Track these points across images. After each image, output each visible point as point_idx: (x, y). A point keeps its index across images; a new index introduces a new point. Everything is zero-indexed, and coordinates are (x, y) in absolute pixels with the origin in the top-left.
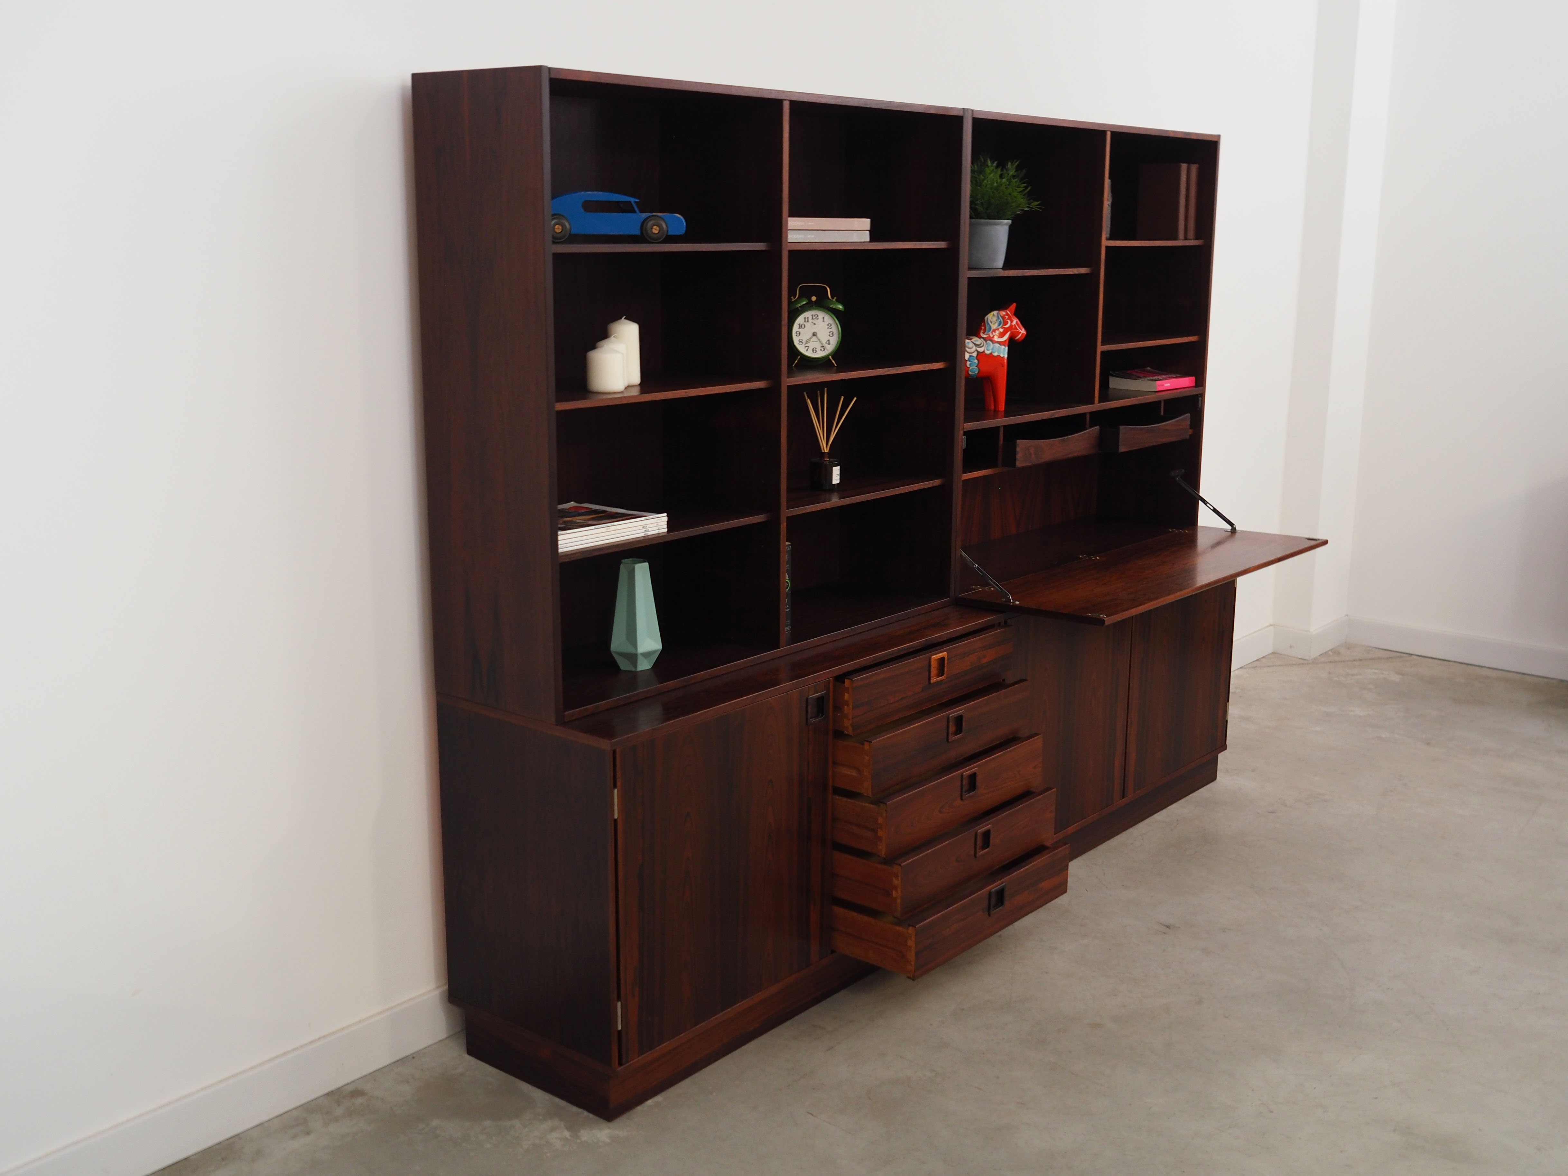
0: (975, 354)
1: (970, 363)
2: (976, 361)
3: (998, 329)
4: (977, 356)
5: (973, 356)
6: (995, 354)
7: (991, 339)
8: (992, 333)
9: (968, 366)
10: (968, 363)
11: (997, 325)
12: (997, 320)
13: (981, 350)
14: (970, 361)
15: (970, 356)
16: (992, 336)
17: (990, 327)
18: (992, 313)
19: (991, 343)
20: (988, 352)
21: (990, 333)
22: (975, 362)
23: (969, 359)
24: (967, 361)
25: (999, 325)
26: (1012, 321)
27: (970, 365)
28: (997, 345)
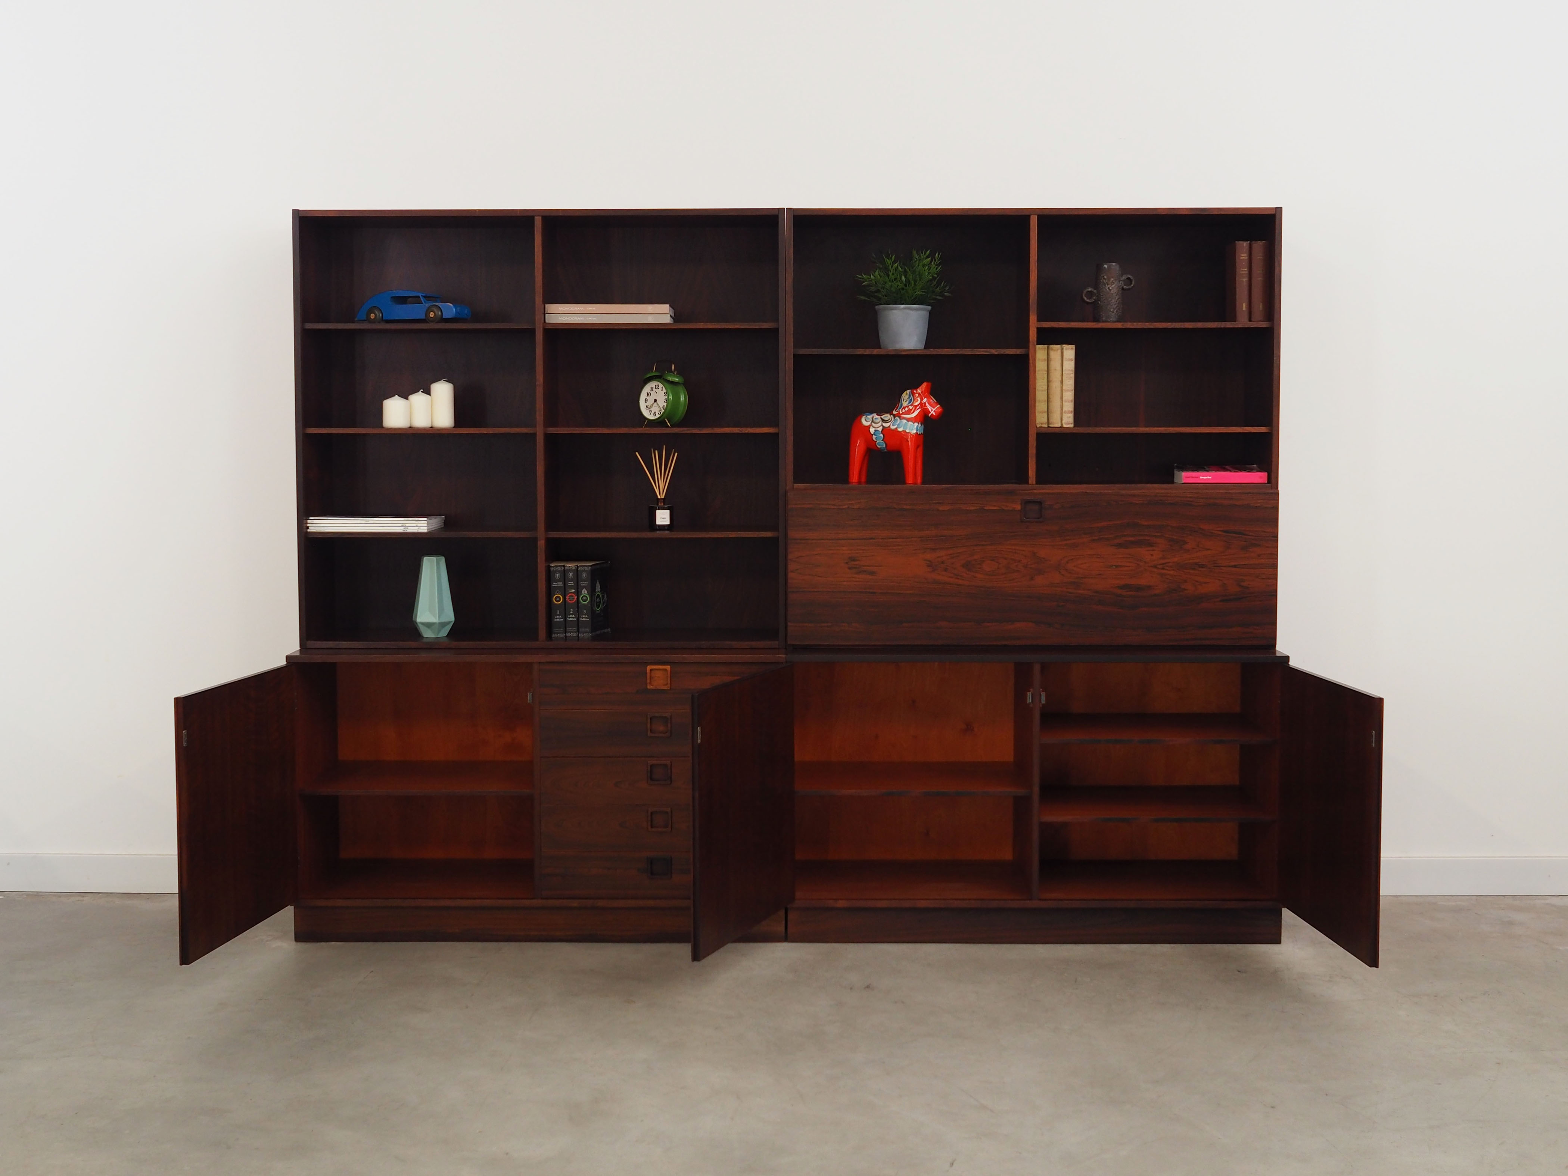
0: (880, 429)
1: (875, 437)
2: (882, 435)
3: (908, 407)
4: (882, 431)
5: (879, 431)
6: (900, 430)
7: (899, 415)
8: (902, 411)
9: (875, 440)
10: (874, 437)
11: (907, 402)
12: (908, 398)
13: (886, 425)
14: (875, 435)
15: (875, 431)
16: (901, 413)
17: (902, 404)
18: (906, 392)
19: (899, 419)
20: (893, 427)
21: (901, 410)
22: (880, 436)
23: (874, 433)
24: (873, 435)
25: (909, 403)
26: (922, 400)
27: (876, 438)
28: (905, 421)
